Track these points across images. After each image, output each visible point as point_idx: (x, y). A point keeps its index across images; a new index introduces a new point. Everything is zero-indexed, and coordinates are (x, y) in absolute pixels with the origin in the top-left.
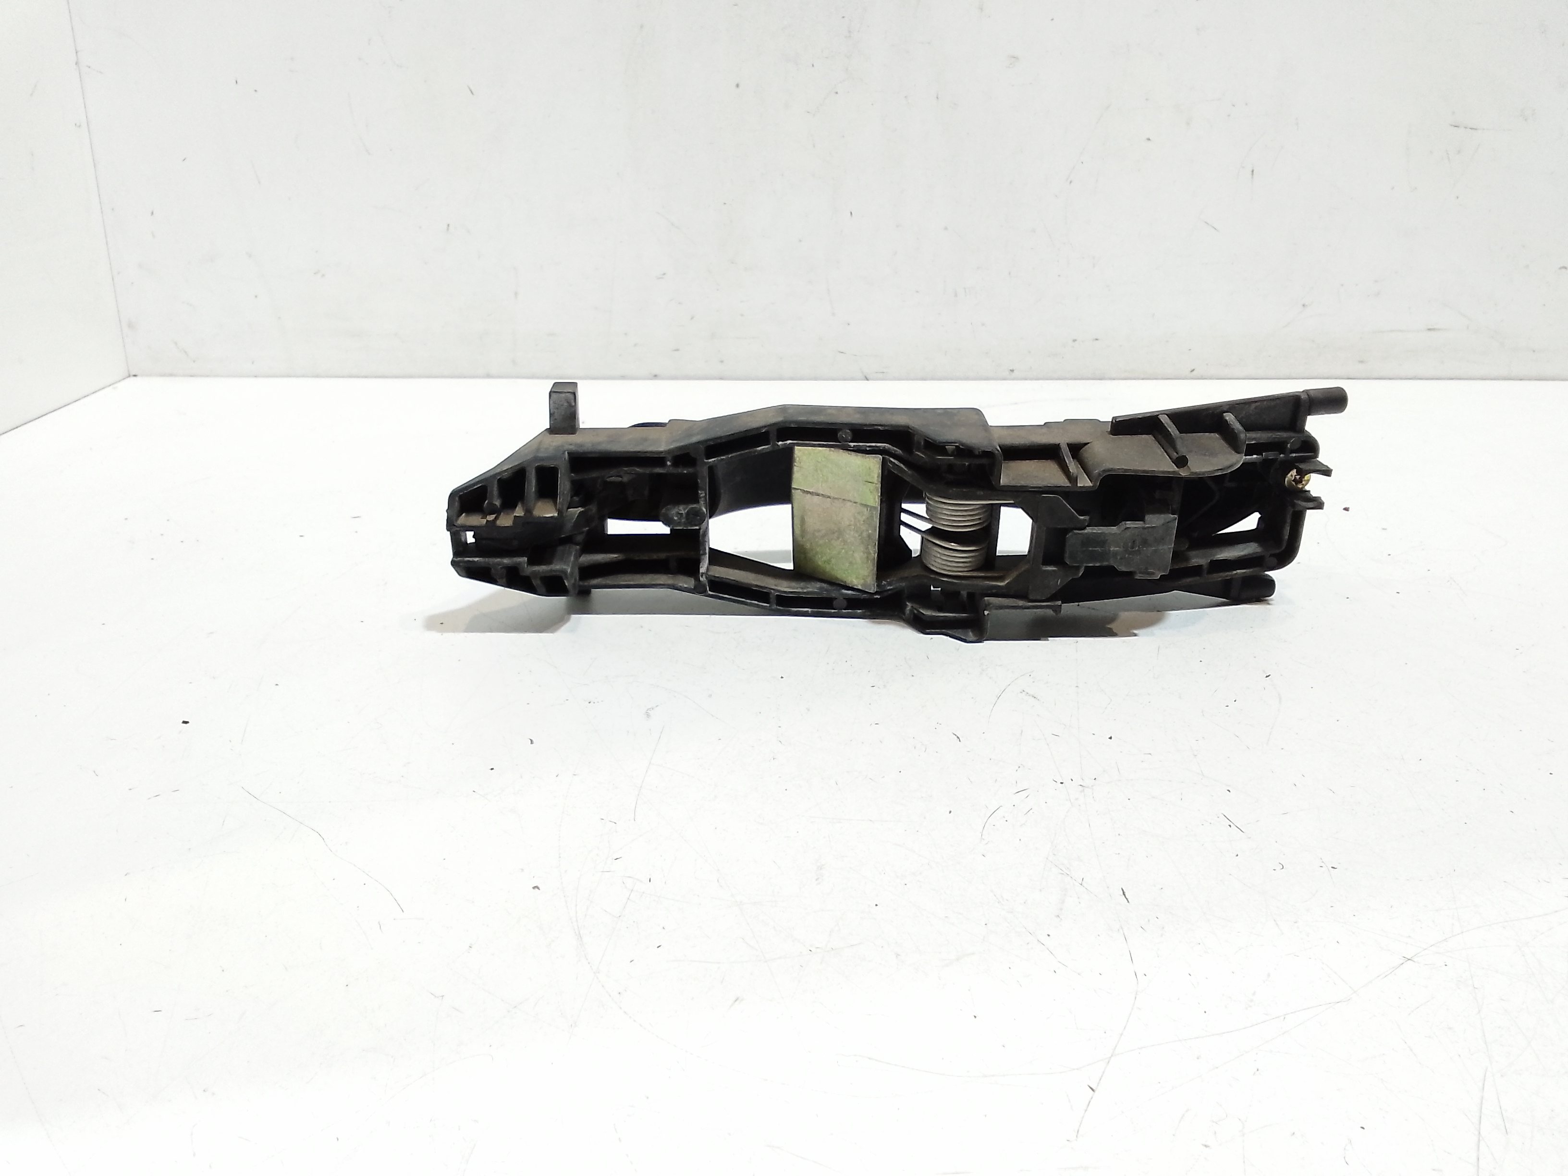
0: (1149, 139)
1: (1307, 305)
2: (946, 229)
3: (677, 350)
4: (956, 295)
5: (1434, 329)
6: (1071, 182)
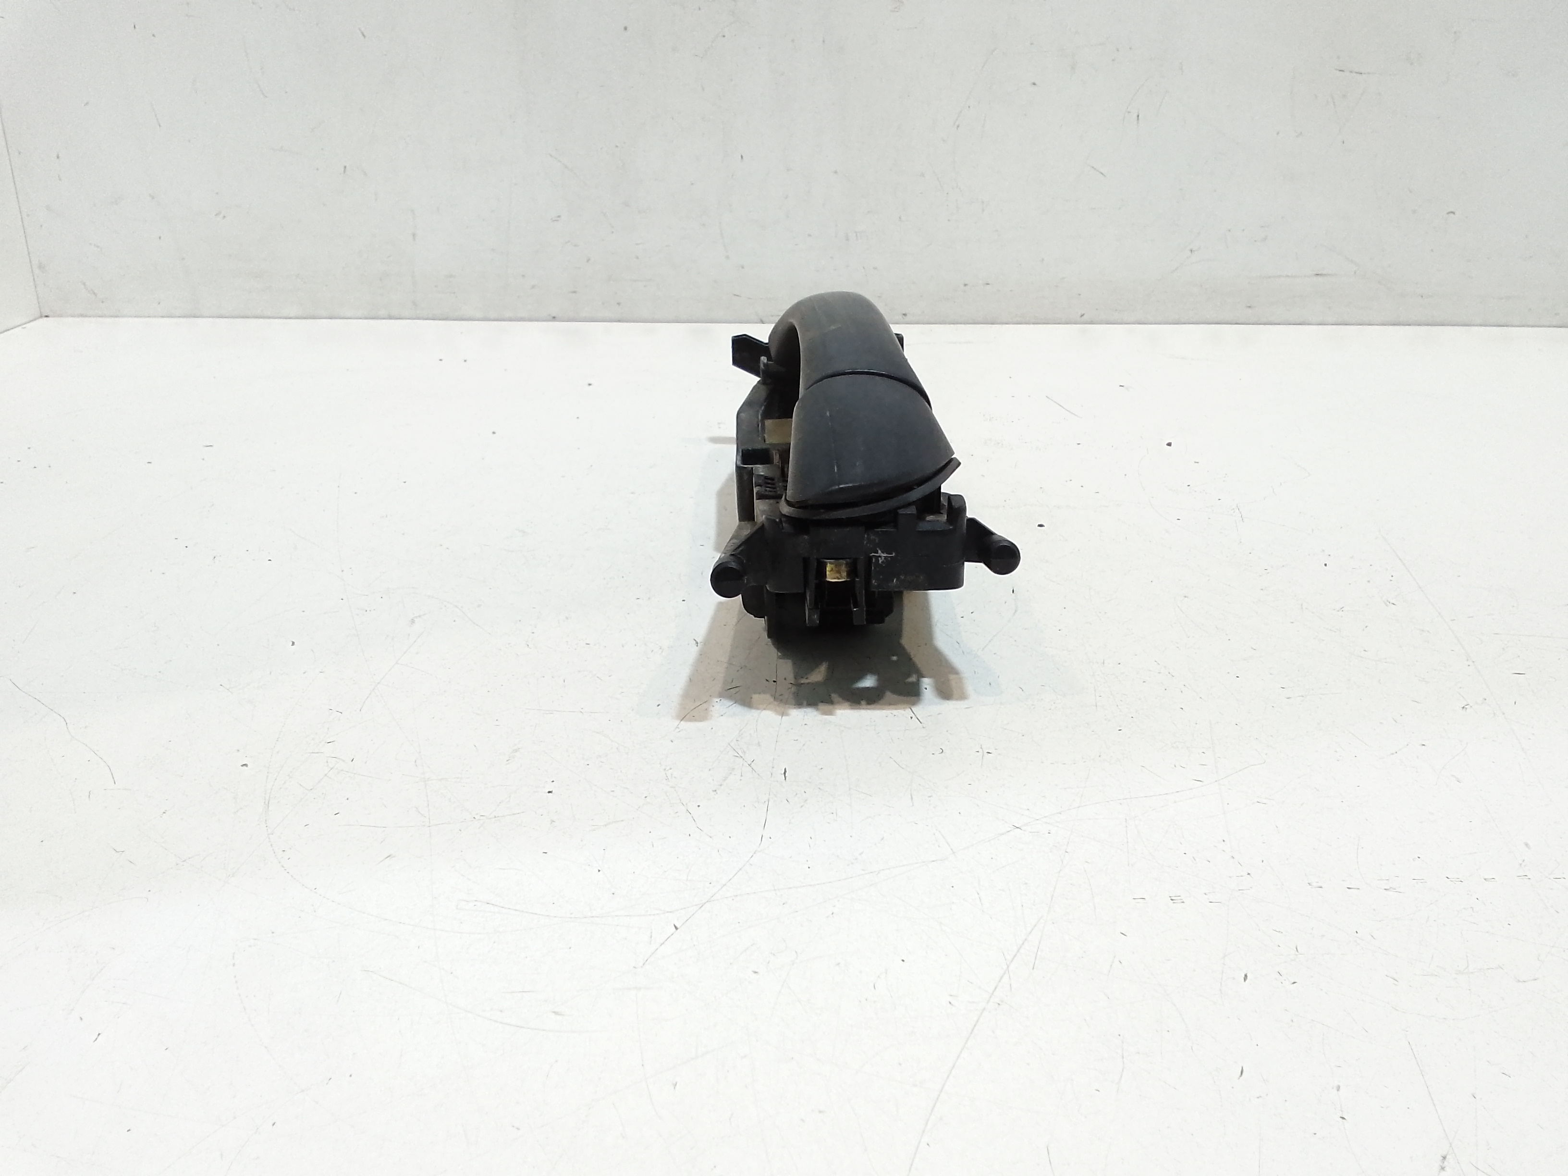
0: (1034, 84)
1: (1194, 251)
2: (836, 172)
3: (575, 292)
4: (848, 239)
5: (1321, 275)
6: (958, 126)
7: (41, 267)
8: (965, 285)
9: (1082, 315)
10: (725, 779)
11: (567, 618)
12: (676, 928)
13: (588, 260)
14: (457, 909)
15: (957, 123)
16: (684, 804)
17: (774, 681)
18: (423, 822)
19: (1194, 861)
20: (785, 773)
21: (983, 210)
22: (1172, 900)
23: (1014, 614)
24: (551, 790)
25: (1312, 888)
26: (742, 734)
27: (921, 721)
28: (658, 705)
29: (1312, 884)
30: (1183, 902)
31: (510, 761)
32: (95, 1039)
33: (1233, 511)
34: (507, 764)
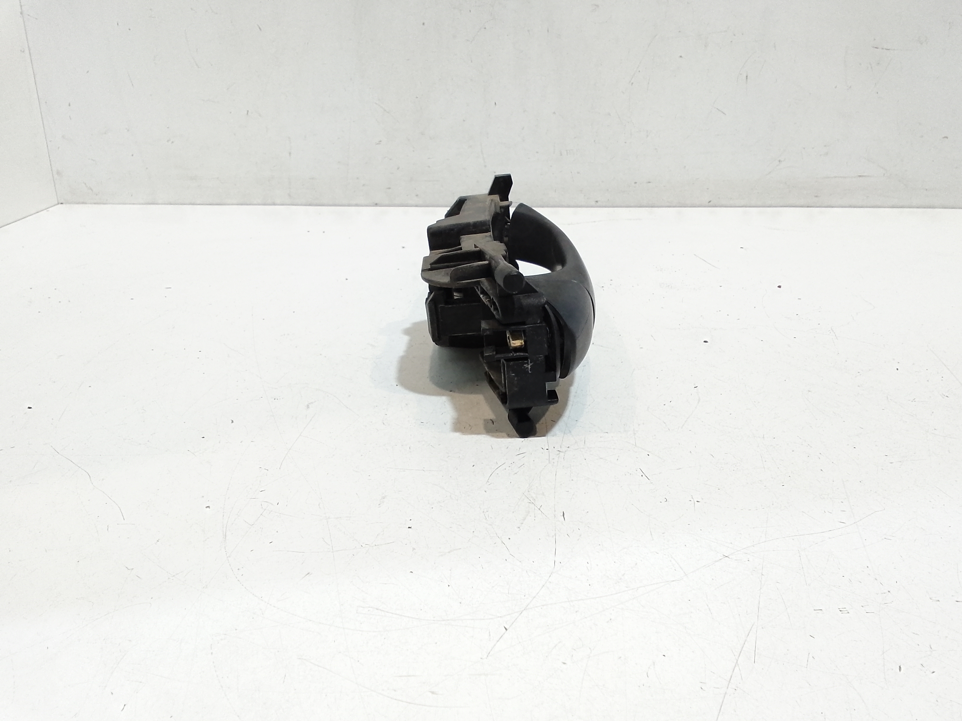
7: (58, 173)
8: (636, 183)
9: (709, 202)
10: (524, 519)
11: (407, 405)
12: (506, 629)
13: (398, 169)
14: (357, 613)
15: (632, 81)
16: (500, 537)
17: (547, 449)
18: (328, 549)
19: (850, 582)
20: (563, 515)
21: (647, 136)
22: (840, 611)
23: (698, 403)
24: (410, 527)
25: (932, 601)
26: (531, 487)
27: (649, 478)
28: (473, 466)
29: (932, 599)
30: (848, 613)
31: (381, 505)
32: (122, 709)
33: (829, 332)
34: (379, 507)
